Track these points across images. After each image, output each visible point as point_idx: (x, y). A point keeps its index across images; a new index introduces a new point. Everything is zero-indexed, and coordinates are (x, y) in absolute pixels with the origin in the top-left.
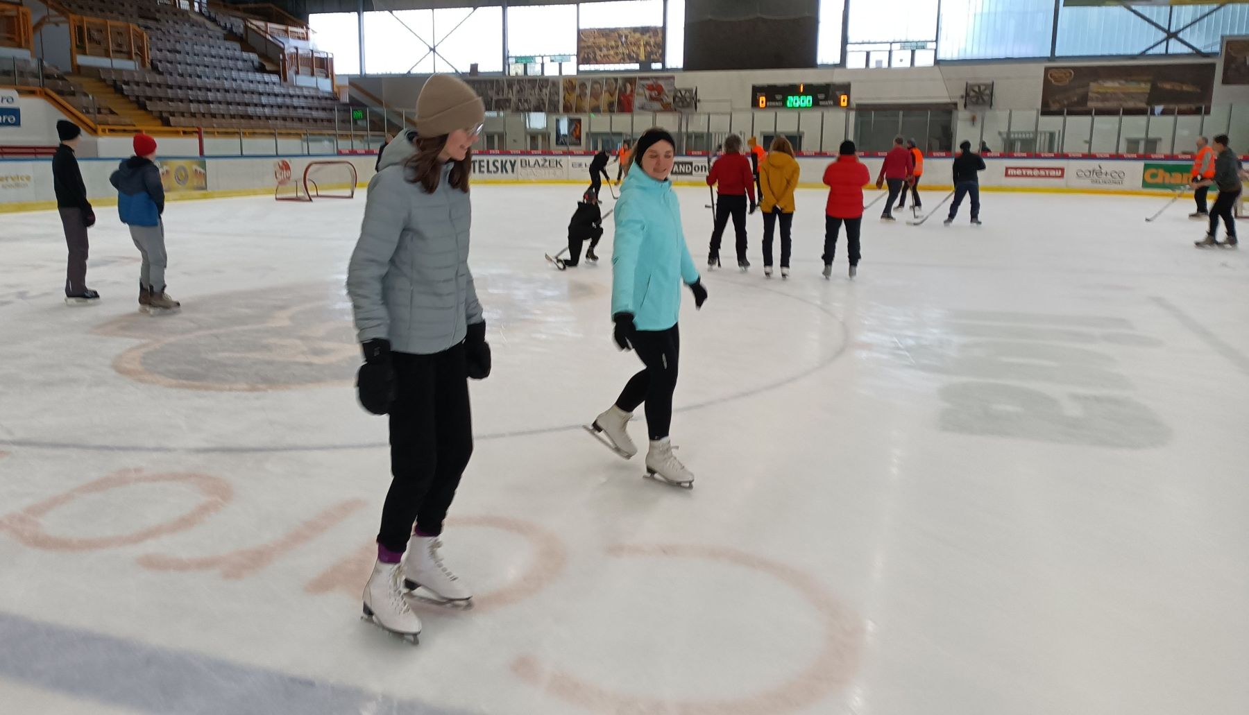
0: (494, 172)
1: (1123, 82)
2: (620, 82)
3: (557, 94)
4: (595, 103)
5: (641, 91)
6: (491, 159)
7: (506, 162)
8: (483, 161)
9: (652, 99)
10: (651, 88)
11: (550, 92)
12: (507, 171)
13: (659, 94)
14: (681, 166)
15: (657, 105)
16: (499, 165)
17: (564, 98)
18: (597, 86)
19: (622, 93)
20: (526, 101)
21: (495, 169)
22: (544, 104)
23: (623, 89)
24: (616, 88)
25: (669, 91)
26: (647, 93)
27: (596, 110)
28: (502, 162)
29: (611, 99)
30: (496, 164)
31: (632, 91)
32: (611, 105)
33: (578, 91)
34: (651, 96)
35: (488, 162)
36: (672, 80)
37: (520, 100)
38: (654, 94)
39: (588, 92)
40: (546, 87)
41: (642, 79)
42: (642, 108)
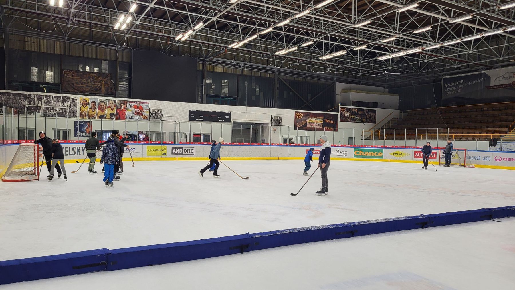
0: (74, 155)
1: (316, 119)
2: (118, 103)
3: (75, 106)
4: (101, 113)
5: (130, 109)
6: (72, 146)
7: (80, 147)
8: (67, 148)
9: (136, 113)
10: (136, 107)
11: (70, 105)
12: (80, 154)
13: (141, 111)
14: (177, 150)
15: (139, 116)
16: (75, 150)
17: (80, 109)
18: (102, 104)
19: (119, 108)
20: (52, 109)
21: (74, 153)
22: (65, 111)
23: (119, 107)
24: (115, 106)
25: (146, 110)
26: (134, 110)
27: (102, 117)
28: (77, 147)
29: (112, 112)
30: (74, 149)
31: (125, 108)
32: (111, 115)
33: (90, 106)
34: (136, 112)
35: (70, 147)
36: (148, 104)
37: (47, 108)
38: (137, 110)
39: (97, 106)
40: (68, 102)
41: (130, 102)
42: (131, 118)
